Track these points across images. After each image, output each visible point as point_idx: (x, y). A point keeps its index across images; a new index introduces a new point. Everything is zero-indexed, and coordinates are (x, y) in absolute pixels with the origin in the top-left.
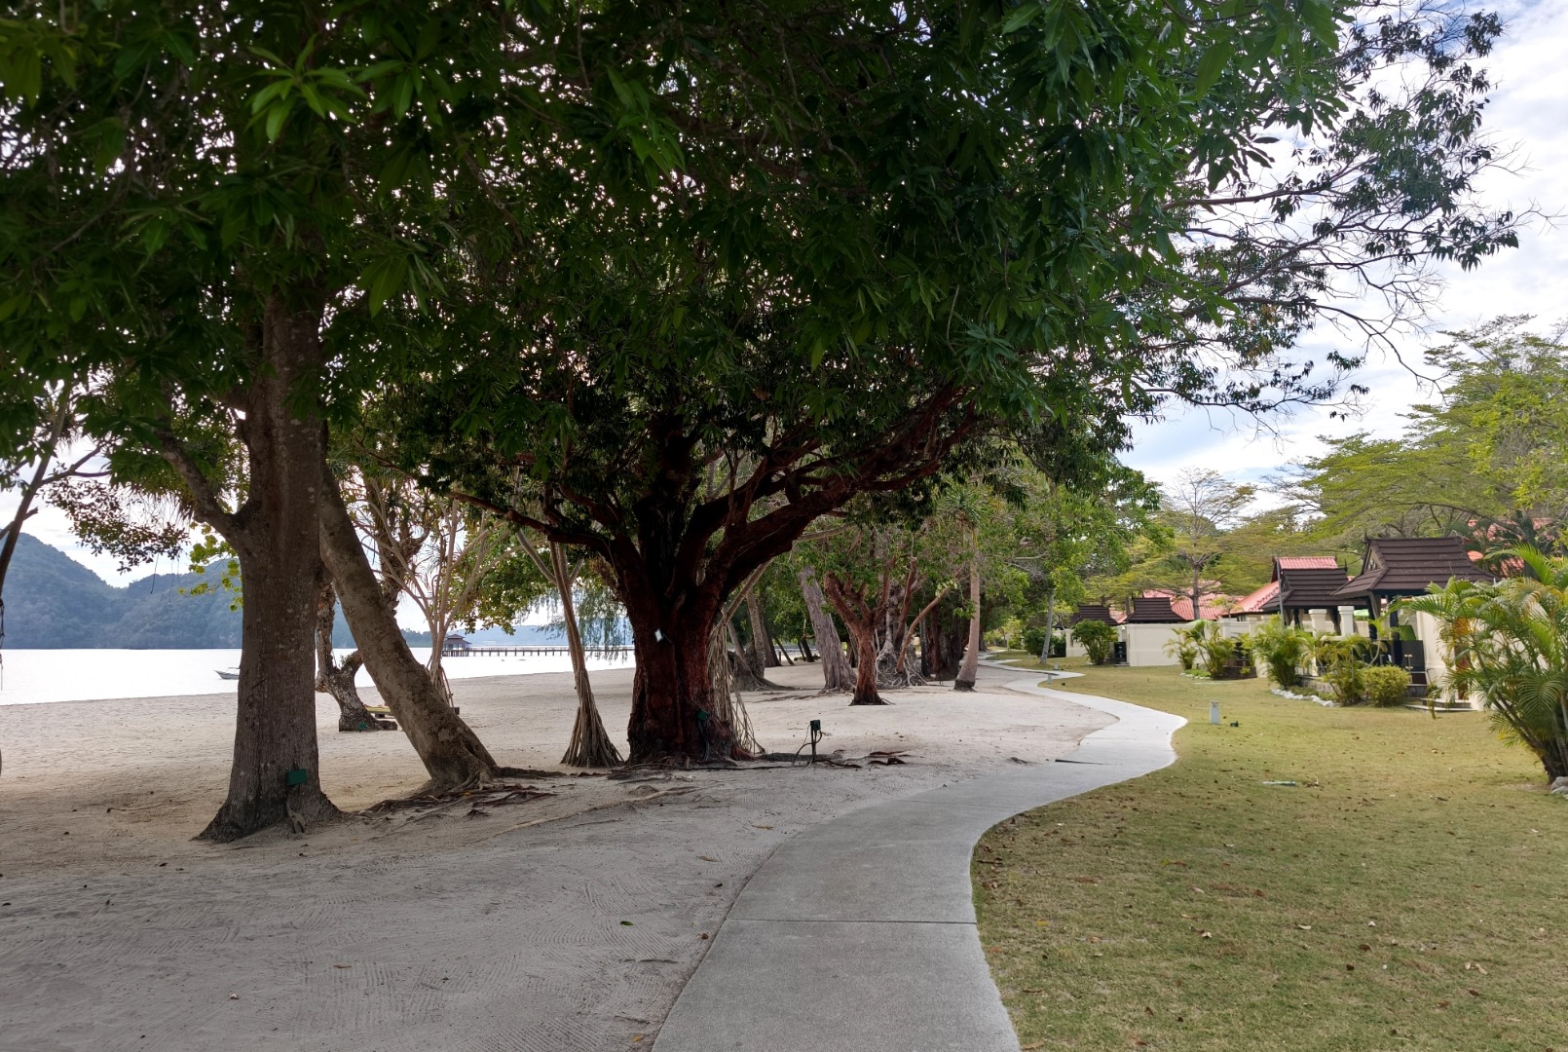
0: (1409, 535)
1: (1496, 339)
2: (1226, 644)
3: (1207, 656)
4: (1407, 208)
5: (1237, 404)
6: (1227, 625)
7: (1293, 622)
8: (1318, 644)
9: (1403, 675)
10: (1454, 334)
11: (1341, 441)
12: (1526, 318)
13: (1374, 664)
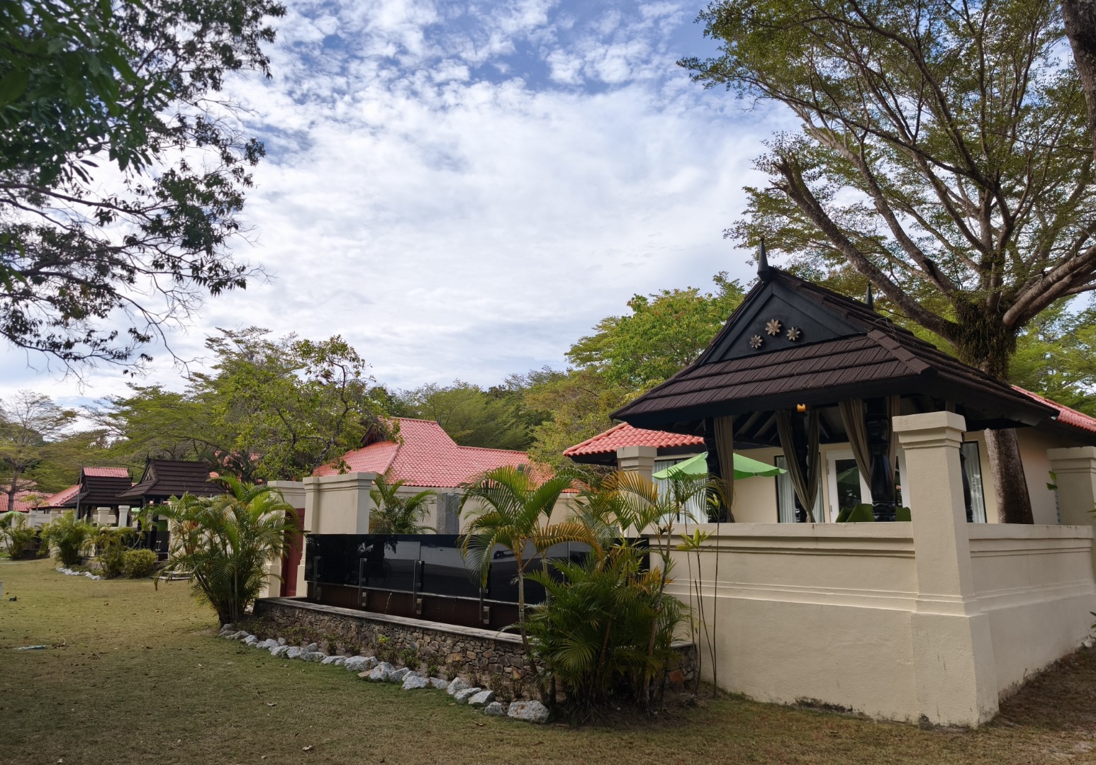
0: (177, 458)
1: (248, 340)
2: (28, 531)
3: (10, 542)
4: (184, 244)
5: (53, 351)
6: (33, 516)
7: (86, 515)
8: (98, 533)
9: (152, 555)
10: (225, 332)
11: (143, 389)
12: (267, 331)
13: (134, 548)
